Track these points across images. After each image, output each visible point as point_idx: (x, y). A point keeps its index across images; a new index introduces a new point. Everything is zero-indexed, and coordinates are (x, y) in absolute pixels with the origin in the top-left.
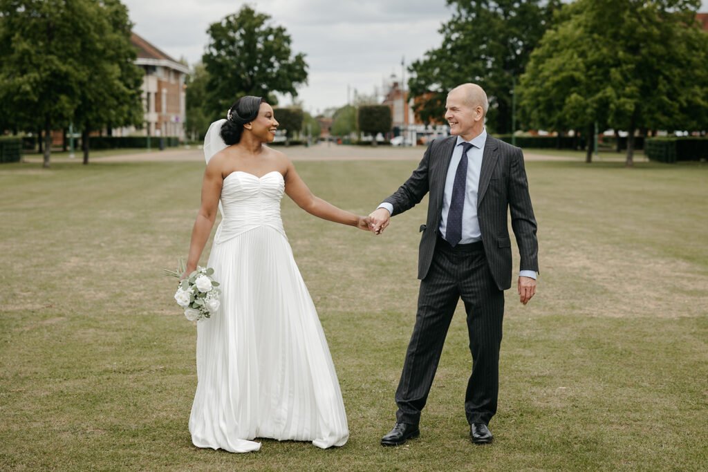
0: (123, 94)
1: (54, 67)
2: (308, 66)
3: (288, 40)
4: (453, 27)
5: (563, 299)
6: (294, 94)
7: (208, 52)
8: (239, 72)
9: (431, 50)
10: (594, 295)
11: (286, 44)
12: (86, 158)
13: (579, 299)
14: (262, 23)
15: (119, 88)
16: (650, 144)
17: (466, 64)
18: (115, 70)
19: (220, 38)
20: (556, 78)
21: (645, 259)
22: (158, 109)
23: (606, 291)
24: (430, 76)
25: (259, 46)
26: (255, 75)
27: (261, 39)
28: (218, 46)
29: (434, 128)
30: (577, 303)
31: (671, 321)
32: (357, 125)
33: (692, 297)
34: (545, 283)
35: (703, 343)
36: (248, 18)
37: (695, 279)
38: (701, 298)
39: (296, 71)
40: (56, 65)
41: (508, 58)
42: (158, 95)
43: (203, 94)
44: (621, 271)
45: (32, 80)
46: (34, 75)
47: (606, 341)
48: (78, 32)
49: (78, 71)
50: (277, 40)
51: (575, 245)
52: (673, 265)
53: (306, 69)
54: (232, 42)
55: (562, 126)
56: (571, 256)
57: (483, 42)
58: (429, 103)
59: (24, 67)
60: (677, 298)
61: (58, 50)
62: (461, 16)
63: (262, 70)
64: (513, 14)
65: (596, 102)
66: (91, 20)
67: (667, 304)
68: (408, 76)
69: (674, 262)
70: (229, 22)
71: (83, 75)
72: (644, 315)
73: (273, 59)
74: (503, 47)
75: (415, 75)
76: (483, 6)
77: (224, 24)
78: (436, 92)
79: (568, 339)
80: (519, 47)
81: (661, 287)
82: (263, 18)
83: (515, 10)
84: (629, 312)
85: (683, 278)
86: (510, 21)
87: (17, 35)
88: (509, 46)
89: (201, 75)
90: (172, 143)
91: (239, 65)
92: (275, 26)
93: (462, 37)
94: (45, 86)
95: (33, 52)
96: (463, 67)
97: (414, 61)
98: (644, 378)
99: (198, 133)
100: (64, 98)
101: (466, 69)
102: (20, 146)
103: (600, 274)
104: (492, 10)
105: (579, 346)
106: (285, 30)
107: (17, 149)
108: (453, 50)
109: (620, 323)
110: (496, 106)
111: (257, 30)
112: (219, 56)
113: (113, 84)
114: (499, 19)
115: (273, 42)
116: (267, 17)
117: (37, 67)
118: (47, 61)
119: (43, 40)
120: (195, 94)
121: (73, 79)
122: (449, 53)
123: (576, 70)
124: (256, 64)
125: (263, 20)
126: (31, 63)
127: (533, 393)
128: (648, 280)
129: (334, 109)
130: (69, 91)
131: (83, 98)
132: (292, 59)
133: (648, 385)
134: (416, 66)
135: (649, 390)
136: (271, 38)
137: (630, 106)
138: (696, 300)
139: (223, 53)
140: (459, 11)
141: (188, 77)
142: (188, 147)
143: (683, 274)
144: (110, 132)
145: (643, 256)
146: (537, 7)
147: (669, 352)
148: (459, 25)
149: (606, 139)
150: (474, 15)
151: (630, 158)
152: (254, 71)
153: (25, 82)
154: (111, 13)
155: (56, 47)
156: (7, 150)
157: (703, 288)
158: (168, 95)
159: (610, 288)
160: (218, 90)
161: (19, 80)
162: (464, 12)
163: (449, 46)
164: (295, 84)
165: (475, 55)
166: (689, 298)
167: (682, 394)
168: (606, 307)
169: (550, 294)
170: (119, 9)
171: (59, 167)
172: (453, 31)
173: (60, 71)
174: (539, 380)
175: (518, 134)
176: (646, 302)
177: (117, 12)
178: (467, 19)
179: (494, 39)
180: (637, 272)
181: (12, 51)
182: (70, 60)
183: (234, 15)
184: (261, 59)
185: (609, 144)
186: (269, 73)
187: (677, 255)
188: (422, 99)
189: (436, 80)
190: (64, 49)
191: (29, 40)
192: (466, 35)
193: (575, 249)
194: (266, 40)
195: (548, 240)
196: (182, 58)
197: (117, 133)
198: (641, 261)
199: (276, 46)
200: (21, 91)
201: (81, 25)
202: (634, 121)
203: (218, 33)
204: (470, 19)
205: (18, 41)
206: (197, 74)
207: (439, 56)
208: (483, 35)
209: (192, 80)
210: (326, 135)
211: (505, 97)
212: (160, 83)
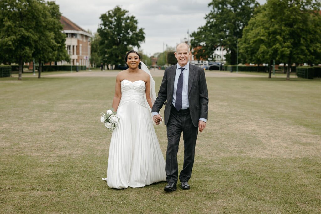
0: (55, 46)
1: (23, 34)
2: (145, 34)
3: (136, 22)
4: (211, 16)
5: (238, 147)
6: (139, 46)
7: (100, 28)
8: (114, 37)
9: (200, 27)
10: (255, 145)
11: (135, 24)
12: (39, 75)
13: (246, 148)
14: (124, 14)
15: (53, 43)
16: (298, 70)
17: (217, 33)
18: (52, 35)
19: (106, 21)
20: (255, 39)
21: (285, 125)
22: (78, 53)
23: (261, 143)
24: (200, 39)
25: (123, 25)
26: (121, 38)
27: (124, 21)
28: (105, 25)
29: (202, 62)
30: (244, 149)
31: (290, 160)
32: (167, 60)
33: (304, 146)
34: (232, 138)
35: (303, 173)
36: (118, 12)
37: (307, 137)
38: (308, 147)
39: (140, 36)
40: (24, 33)
41: (236, 31)
42: (78, 47)
43: (98, 47)
44: (271, 132)
45: (12, 39)
46: (13, 37)
47: (253, 171)
48: (34, 17)
49: (34, 35)
50: (131, 22)
51: (252, 118)
52: (298, 129)
53: (144, 35)
54: (111, 23)
55: (259, 61)
56: (249, 124)
57: (225, 23)
58: (200, 51)
59: (9, 33)
60: (296, 147)
61: (25, 25)
62: (214, 11)
63: (124, 36)
64: (239, 10)
65: (272, 50)
66: (40, 11)
67: (290, 150)
68: (190, 39)
69: (299, 127)
70: (109, 14)
71: (36, 37)
72: (277, 156)
73: (129, 31)
74: (234, 26)
75: (193, 38)
76: (225, 6)
77: (107, 15)
78: (203, 46)
79: (234, 171)
80: (241, 25)
81: (289, 141)
82: (125, 12)
83: (240, 8)
84: (270, 155)
85: (301, 136)
86: (237, 13)
87: (6, 18)
88: (236, 25)
89: (98, 38)
90: (83, 68)
91: (114, 34)
92: (130, 16)
93: (215, 21)
94: (19, 42)
95: (13, 26)
96: (215, 34)
97: (193, 32)
98: (267, 195)
99: (96, 64)
100: (27, 48)
101: (216, 36)
102: (10, 70)
103: (260, 134)
104: (229, 8)
105: (238, 175)
106: (135, 17)
107: (9, 71)
108: (211, 27)
109: (263, 161)
110: (230, 52)
111: (122, 17)
112: (105, 29)
113: (51, 41)
114: (232, 12)
115: (130, 23)
116: (127, 12)
117: (15, 33)
118: (19, 31)
119: (18, 21)
120: (95, 46)
121: (32, 39)
122: (209, 28)
123: (263, 36)
124: (121, 33)
125: (125, 13)
126: (12, 31)
127: (204, 204)
128: (284, 137)
129: (158, 53)
130: (29, 45)
131: (36, 48)
132: (138, 30)
133: (269, 199)
134: (194, 34)
135: (268, 202)
136: (128, 21)
137: (287, 51)
138: (305, 148)
139: (107, 28)
140: (214, 9)
141: (92, 39)
142: (90, 70)
143: (301, 134)
144: (56, 64)
145: (284, 124)
146: (249, 7)
147: (284, 178)
148: (214, 15)
149: (280, 68)
150: (220, 11)
151: (288, 76)
152: (120, 36)
153: (9, 40)
154: (51, 9)
155: (24, 24)
156: (4, 71)
157: (310, 141)
158: (82, 47)
159: (264, 141)
160: (105, 45)
161: (6, 39)
162: (216, 9)
163: (209, 25)
164: (139, 42)
165: (221, 29)
166: (302, 147)
167: (286, 205)
168: (258, 152)
169: (232, 144)
170: (55, 7)
171: (26, 79)
172: (211, 18)
173: (25, 35)
174: (210, 196)
175: (240, 65)
176: (280, 149)
177: (54, 8)
178: (217, 12)
179: (230, 22)
180: (279, 133)
181: (4, 26)
182: (31, 30)
183: (112, 11)
184: (124, 31)
185: (281, 70)
186: (127, 37)
187: (301, 124)
188: (197, 49)
189: (203, 40)
190: (28, 25)
191: (11, 21)
192: (217, 20)
193: (252, 120)
194: (126, 22)
195: (240, 116)
196: (89, 30)
197: (59, 64)
198: (282, 127)
199: (131, 25)
200: (7, 44)
201: (36, 14)
202: (290, 59)
203: (104, 19)
204: (219, 13)
205: (7, 21)
206: (95, 37)
207: (204, 30)
208: (225, 20)
209: (93, 40)
210: (155, 65)
211: (234, 48)
212: (78, 41)
